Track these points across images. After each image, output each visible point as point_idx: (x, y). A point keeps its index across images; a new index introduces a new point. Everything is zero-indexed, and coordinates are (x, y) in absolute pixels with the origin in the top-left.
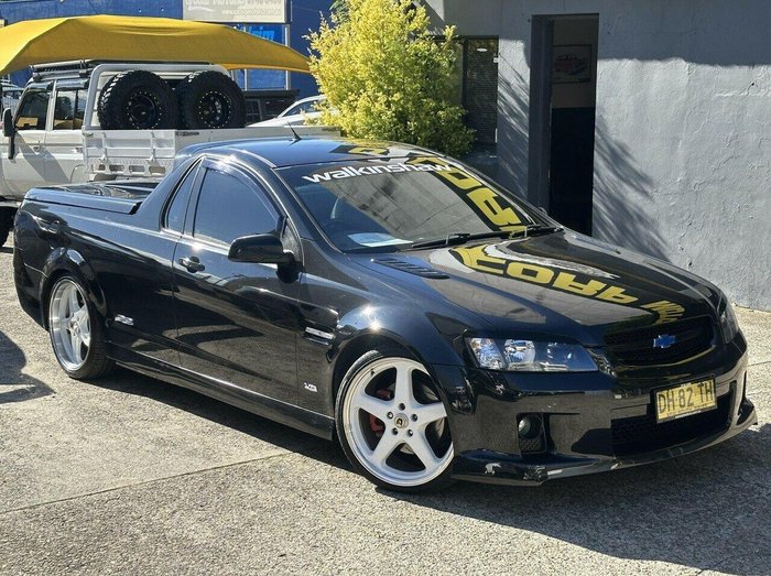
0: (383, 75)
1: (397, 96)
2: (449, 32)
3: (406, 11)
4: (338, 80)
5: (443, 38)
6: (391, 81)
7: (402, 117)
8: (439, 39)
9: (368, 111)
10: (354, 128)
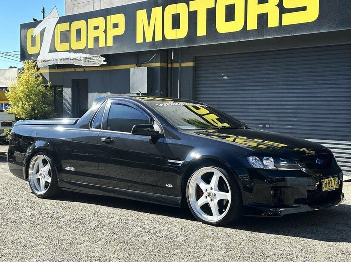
0: (28, 97)
1: (31, 103)
2: (49, 84)
3: (36, 78)
4: (14, 98)
5: (47, 86)
6: (30, 98)
7: (33, 109)
8: (46, 86)
9: (22, 107)
10: (19, 113)
